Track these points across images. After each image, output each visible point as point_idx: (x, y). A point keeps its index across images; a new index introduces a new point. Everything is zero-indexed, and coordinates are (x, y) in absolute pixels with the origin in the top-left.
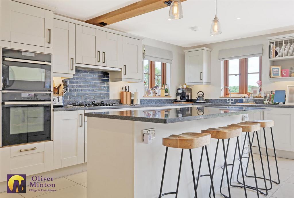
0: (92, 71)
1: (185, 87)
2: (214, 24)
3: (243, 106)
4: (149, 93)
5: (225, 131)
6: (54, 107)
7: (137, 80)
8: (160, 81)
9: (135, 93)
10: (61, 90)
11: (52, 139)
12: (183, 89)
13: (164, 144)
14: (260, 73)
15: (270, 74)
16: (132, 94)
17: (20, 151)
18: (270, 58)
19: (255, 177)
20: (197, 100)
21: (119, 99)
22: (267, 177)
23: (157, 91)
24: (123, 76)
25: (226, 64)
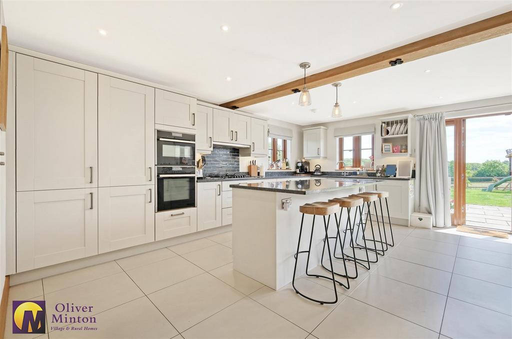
0: (225, 147)
1: (304, 161)
2: (335, 109)
3: (358, 178)
4: (272, 166)
5: (349, 200)
6: (198, 178)
7: (263, 155)
8: (281, 155)
9: (261, 166)
10: (201, 164)
11: (196, 206)
12: (302, 162)
13: (301, 211)
14: (373, 149)
15: (382, 150)
16: (258, 167)
17: (172, 215)
18: (382, 136)
19: (374, 240)
20: (314, 172)
21: (247, 171)
22: (384, 241)
23: (279, 164)
24: (252, 152)
25: (341, 141)
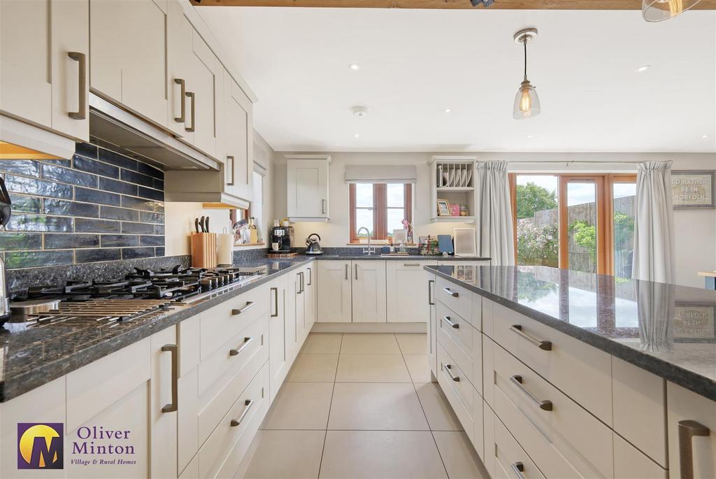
7: (244, 203)
9: (222, 235)
14: (408, 208)
15: (438, 211)
18: (438, 187)
20: (308, 249)
23: (241, 231)
24: (226, 188)
25: (352, 190)
